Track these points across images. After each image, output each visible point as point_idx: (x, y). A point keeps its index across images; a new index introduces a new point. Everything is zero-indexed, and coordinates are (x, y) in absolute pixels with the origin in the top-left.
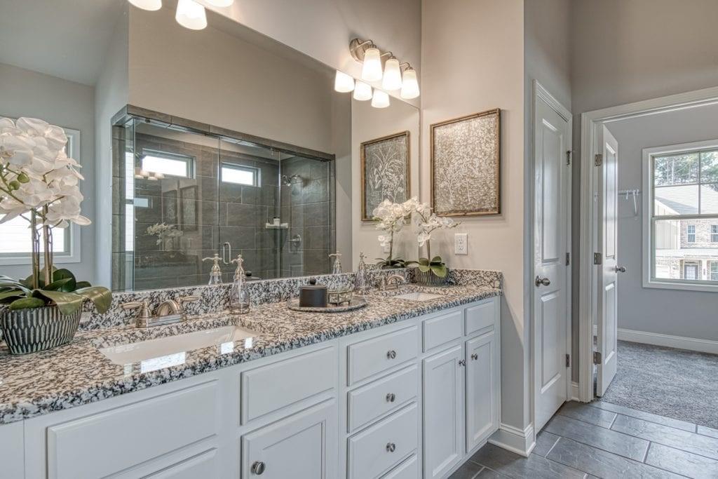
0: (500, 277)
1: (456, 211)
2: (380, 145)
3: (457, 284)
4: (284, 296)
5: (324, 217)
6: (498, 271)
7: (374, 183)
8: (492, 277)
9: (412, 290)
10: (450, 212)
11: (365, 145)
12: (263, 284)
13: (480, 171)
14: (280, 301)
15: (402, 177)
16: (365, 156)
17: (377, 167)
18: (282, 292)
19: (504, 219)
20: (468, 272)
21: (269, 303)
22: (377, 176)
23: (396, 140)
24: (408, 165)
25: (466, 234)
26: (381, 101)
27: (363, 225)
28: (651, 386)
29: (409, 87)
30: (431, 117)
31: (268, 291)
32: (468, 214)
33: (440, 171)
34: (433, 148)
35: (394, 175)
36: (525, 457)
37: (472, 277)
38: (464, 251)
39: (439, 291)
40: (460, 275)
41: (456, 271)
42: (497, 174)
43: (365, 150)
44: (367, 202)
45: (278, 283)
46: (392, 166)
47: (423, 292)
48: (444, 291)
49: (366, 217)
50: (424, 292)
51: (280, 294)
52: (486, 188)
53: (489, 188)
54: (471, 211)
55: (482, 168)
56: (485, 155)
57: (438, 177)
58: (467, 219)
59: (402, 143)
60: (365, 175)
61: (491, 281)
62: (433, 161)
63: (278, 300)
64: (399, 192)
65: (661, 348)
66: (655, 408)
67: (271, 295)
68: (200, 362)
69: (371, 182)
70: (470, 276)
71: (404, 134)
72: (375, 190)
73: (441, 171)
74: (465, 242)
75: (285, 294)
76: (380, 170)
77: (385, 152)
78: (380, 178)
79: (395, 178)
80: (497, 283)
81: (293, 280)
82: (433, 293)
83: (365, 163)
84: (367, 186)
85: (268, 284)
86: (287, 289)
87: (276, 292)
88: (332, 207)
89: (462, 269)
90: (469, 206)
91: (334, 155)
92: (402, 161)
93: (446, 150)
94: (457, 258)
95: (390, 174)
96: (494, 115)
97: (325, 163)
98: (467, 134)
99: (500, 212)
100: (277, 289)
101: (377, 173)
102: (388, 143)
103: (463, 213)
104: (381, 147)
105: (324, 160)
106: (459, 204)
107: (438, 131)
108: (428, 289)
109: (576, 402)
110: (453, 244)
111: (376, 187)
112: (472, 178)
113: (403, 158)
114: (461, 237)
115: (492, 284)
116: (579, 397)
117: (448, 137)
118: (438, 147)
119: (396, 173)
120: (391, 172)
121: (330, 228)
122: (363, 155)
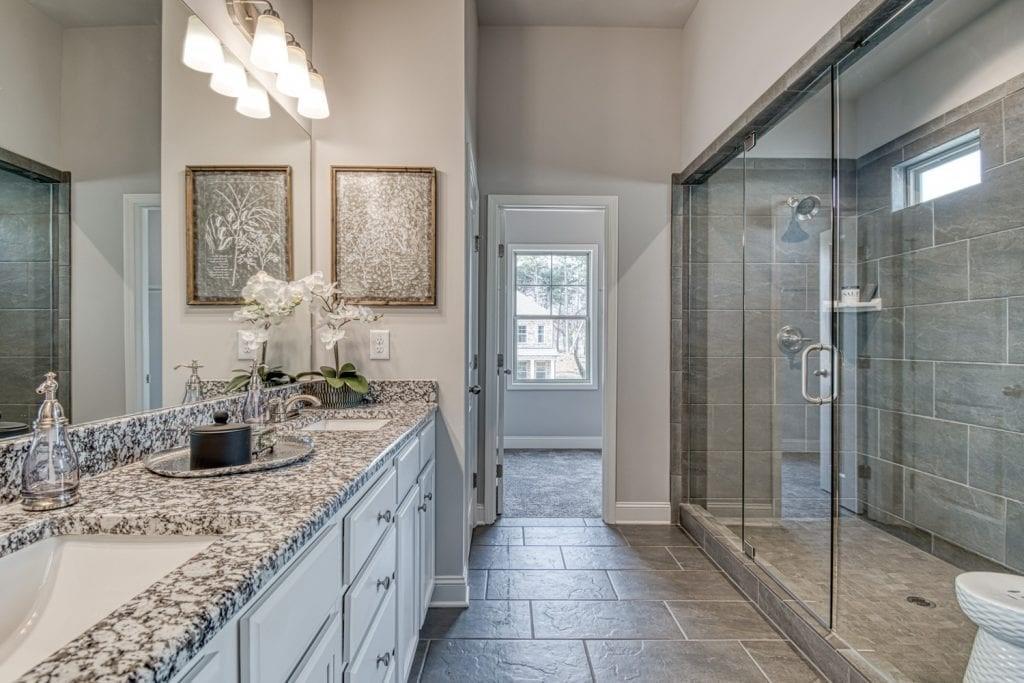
0: (435, 388)
1: (374, 299)
2: (231, 179)
3: (375, 401)
4: (123, 454)
5: (38, 292)
6: (434, 380)
7: (216, 242)
8: (426, 388)
9: (320, 417)
10: (363, 299)
11: (194, 171)
12: (82, 435)
13: (409, 246)
14: (115, 466)
15: (277, 237)
16: (194, 190)
17: (223, 214)
18: (118, 445)
19: (440, 313)
20: (392, 384)
21: (93, 473)
22: (224, 229)
23: (264, 176)
24: (289, 221)
25: (387, 331)
26: (253, 105)
27: (187, 313)
28: (535, 491)
29: (311, 100)
30: (331, 153)
31: (92, 448)
32: (391, 303)
33: (346, 237)
34: (335, 201)
35: (260, 232)
36: (466, 608)
37: (399, 391)
38: (385, 355)
39: (362, 414)
40: (379, 388)
41: (375, 383)
42: (432, 253)
43: (194, 181)
44: (199, 273)
45: (112, 429)
46: (257, 216)
47: (333, 417)
48: (371, 413)
49: (196, 298)
50: (336, 418)
51: (115, 450)
52: (417, 270)
53: (421, 270)
54: (395, 300)
55: (411, 243)
56: (416, 226)
57: (342, 245)
58: (389, 310)
59: (277, 182)
60: (195, 224)
61: (425, 394)
62: (335, 221)
63: (110, 465)
64: (271, 261)
65: (525, 451)
66: (548, 511)
67: (98, 456)
68: (197, 626)
69: (209, 239)
70: (395, 389)
71: (282, 170)
72: (217, 252)
73: (349, 237)
74: (386, 342)
75: (125, 450)
76: (230, 219)
77: (242, 192)
78: (228, 234)
79: (263, 239)
80: (433, 396)
81: (139, 420)
82: (351, 418)
83: (195, 202)
84: (200, 244)
85: (92, 433)
86: (128, 439)
87: (108, 448)
88: (61, 274)
89: (382, 380)
90: (393, 292)
91: (69, 173)
92: (278, 212)
93: (357, 208)
94: (374, 363)
95: (253, 230)
96: (427, 175)
97: (41, 186)
98: (389, 191)
99: (435, 304)
100: (109, 442)
101: (222, 224)
102: (247, 178)
103: (383, 302)
104: (232, 181)
105: (42, 179)
106: (378, 289)
107: (342, 178)
108: (343, 413)
109: (481, 526)
110: (366, 344)
111: (221, 248)
112: (397, 254)
113: (280, 206)
114: (380, 335)
115: (426, 397)
116: (484, 520)
117: (359, 190)
118: (344, 202)
119: (265, 230)
120: (256, 228)
121: (55, 315)
122: (190, 187)
